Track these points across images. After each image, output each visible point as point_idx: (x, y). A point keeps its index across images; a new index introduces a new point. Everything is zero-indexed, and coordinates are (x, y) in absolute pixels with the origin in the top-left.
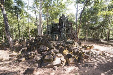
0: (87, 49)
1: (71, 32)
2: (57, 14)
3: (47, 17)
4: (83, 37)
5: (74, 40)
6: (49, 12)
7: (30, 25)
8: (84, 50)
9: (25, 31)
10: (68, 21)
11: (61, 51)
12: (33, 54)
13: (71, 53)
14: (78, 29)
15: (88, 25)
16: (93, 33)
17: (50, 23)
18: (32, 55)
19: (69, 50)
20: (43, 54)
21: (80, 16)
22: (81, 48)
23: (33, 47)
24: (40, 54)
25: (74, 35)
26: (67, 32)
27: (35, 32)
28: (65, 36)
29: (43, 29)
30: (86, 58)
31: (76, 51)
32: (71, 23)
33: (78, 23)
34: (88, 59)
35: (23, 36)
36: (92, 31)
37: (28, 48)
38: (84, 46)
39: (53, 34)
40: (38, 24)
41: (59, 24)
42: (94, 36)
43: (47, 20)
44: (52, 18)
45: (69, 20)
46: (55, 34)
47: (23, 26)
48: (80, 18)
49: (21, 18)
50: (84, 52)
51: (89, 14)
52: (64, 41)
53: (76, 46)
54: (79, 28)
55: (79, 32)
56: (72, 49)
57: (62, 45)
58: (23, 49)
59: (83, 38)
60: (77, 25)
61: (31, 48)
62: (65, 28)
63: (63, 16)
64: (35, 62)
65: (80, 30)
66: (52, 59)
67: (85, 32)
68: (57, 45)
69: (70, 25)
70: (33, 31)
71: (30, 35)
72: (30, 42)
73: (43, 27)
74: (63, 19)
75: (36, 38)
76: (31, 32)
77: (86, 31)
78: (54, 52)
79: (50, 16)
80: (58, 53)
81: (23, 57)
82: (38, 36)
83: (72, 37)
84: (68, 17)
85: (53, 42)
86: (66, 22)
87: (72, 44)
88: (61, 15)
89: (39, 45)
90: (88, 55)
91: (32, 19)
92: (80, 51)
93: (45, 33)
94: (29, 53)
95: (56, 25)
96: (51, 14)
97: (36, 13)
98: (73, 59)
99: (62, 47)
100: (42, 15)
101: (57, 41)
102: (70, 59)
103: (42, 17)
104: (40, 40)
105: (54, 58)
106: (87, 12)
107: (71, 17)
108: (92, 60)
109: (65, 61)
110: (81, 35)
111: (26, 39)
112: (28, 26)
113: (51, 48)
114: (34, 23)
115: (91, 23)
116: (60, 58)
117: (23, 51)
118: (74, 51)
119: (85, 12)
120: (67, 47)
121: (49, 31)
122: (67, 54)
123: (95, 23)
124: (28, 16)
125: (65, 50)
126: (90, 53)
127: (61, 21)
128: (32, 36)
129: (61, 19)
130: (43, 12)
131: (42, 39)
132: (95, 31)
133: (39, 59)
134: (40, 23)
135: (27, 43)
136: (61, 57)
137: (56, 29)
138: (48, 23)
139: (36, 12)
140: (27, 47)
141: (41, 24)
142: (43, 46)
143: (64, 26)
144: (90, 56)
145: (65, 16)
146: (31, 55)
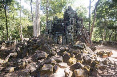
0: (103, 57)
1: (81, 32)
2: (61, 6)
3: (47, 9)
4: (98, 39)
5: (85, 44)
6: (49, 3)
7: (22, 21)
8: (98, 59)
9: (15, 30)
10: (77, 17)
11: (66, 59)
12: (25, 62)
13: (80, 62)
14: (91, 28)
15: (105, 23)
16: (112, 34)
17: (51, 18)
18: (24, 64)
19: (78, 58)
20: (39, 62)
21: (95, 10)
22: (95, 55)
23: (26, 53)
24: (35, 62)
25: (86, 37)
26: (76, 31)
27: (28, 32)
28: (72, 38)
29: (41, 26)
30: (101, 70)
31: (87, 59)
32: (82, 19)
33: (91, 19)
34: (105, 71)
35: (12, 36)
36: (110, 31)
37: (19, 53)
38: (99, 52)
39: (55, 34)
40: (34, 19)
41: (64, 20)
42: (113, 38)
43: (47, 14)
44: (54, 11)
45: (78, 14)
46: (57, 34)
47: (13, 22)
48: (95, 13)
49: (10, 10)
50: (99, 62)
51: (107, 7)
52: (71, 45)
53: (87, 52)
54: (93, 26)
55: (93, 32)
56: (82, 57)
57: (68, 51)
58: (11, 54)
59: (98, 41)
60: (90, 23)
61: (22, 53)
62: (73, 26)
63: (70, 9)
64: (28, 74)
65: (95, 29)
66: (52, 71)
67: (102, 32)
68: (60, 50)
69: (79, 22)
70: (26, 29)
71: (22, 35)
72: (21, 45)
73: (41, 23)
74: (70, 13)
75: (30, 39)
76: (24, 31)
77: (103, 30)
78: (55, 60)
79: (52, 8)
80: (61, 62)
81: (12, 66)
82: (33, 37)
83: (82, 39)
84: (77, 10)
85: (55, 46)
86: (74, 18)
87: (82, 49)
88: (67, 8)
89: (34, 50)
90: (105, 66)
91: (25, 12)
92: (94, 60)
93: (44, 33)
94: (20, 61)
95: (59, 21)
96: (53, 6)
97: (31, 4)
98: (83, 71)
99: (67, 53)
100: (40, 6)
101: (60, 44)
102: (78, 71)
103: (40, 10)
104: (36, 43)
105: (55, 69)
106: (103, 4)
107: (82, 11)
108: (109, 72)
109: (71, 73)
110: (95, 37)
111: (16, 41)
112: (20, 22)
113: (51, 55)
114: (28, 18)
115: (109, 20)
116: (63, 70)
117: (11, 57)
118: (84, 60)
119: (101, 4)
120: (75, 53)
121: (49, 30)
122: (75, 63)
123: (115, 20)
124: (19, 8)
125: (72, 57)
126: (108, 63)
127: (67, 16)
128: (25, 36)
129: (67, 13)
130: (42, 3)
131: (39, 42)
132: (115, 31)
133: (33, 69)
134: (37, 17)
135: (17, 46)
136: (66, 67)
137: (60, 27)
138: (48, 19)
139: (31, 2)
140: (17, 52)
141: (38, 20)
142: (39, 51)
143: (72, 24)
144: (108, 66)
145: (74, 10)
146: (22, 64)
